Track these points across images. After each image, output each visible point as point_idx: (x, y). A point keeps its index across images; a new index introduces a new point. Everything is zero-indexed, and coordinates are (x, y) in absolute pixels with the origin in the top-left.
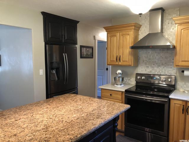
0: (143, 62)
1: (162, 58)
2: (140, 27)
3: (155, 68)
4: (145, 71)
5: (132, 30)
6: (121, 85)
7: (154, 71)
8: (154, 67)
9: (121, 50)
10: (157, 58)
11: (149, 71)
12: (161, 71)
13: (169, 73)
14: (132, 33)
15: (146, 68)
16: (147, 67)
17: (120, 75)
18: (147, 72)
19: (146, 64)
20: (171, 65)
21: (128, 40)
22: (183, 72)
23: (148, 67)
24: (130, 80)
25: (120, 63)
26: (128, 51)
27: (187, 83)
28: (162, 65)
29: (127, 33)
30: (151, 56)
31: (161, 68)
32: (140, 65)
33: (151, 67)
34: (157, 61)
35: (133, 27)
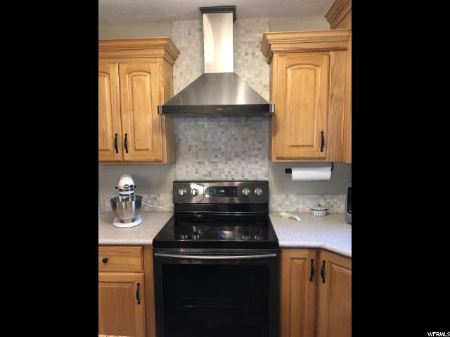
0: (190, 150)
1: (236, 139)
2: (177, 58)
3: (220, 166)
4: (196, 173)
5: (158, 60)
6: (133, 220)
7: (217, 172)
8: (216, 163)
9: (127, 117)
10: (223, 139)
11: (204, 173)
12: (233, 172)
13: (253, 176)
14: (157, 67)
15: (197, 166)
16: (200, 163)
17: (130, 192)
18: (201, 176)
19: (196, 155)
20: (256, 156)
21: (148, 88)
22: (289, 171)
23: (203, 163)
24: (155, 199)
25: (127, 157)
26: (149, 122)
27: (290, 196)
28: (237, 156)
29: (144, 66)
30: (209, 136)
31: (233, 164)
32: (180, 160)
33: (209, 163)
34: (223, 146)
35: (162, 52)
